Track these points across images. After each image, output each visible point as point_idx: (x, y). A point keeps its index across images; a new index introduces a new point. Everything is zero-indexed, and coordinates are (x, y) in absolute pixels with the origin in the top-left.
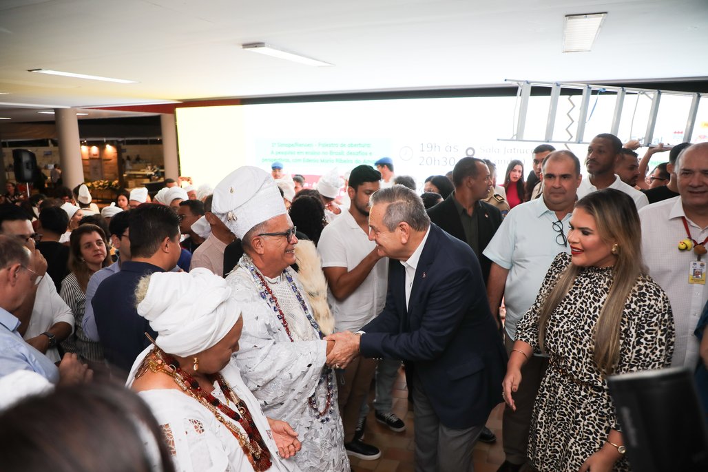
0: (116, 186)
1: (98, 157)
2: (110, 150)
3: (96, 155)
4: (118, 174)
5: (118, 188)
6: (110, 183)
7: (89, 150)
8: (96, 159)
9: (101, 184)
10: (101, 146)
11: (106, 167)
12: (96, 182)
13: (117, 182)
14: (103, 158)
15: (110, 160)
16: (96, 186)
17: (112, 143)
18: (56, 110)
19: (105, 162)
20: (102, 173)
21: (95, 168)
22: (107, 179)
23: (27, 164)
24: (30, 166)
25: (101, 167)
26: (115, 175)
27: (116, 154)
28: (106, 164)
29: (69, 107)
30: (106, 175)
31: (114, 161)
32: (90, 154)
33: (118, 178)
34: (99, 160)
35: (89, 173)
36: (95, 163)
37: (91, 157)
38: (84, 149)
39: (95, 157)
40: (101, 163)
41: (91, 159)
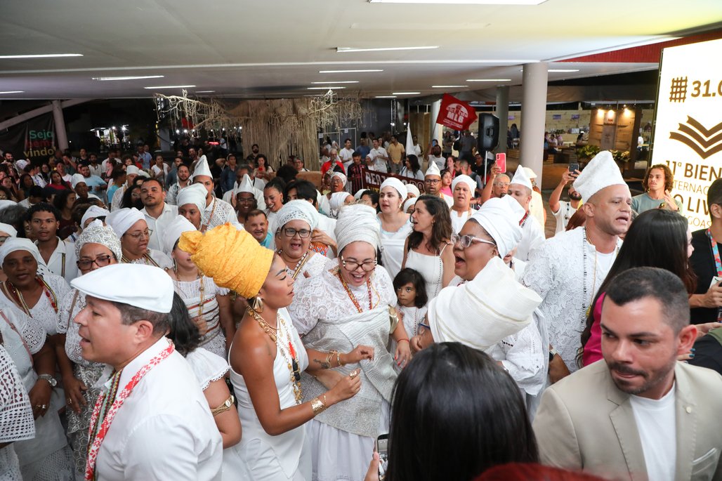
0: (625, 158)
1: (613, 123)
2: (628, 115)
3: (612, 120)
4: (630, 144)
5: (626, 161)
7: (606, 114)
8: (611, 124)
10: (619, 109)
11: (620, 135)
13: (627, 153)
14: (619, 124)
15: (625, 126)
17: (631, 107)
19: (620, 129)
21: (607, 135)
22: (617, 149)
24: (491, 132)
25: (615, 135)
26: (628, 144)
27: (633, 120)
28: (620, 131)
29: (538, 61)
30: (618, 144)
31: (630, 128)
32: (605, 119)
33: (630, 148)
34: (614, 126)
35: (600, 140)
36: (608, 129)
37: (606, 122)
38: (601, 114)
39: (610, 122)
40: (615, 130)
41: (606, 124)
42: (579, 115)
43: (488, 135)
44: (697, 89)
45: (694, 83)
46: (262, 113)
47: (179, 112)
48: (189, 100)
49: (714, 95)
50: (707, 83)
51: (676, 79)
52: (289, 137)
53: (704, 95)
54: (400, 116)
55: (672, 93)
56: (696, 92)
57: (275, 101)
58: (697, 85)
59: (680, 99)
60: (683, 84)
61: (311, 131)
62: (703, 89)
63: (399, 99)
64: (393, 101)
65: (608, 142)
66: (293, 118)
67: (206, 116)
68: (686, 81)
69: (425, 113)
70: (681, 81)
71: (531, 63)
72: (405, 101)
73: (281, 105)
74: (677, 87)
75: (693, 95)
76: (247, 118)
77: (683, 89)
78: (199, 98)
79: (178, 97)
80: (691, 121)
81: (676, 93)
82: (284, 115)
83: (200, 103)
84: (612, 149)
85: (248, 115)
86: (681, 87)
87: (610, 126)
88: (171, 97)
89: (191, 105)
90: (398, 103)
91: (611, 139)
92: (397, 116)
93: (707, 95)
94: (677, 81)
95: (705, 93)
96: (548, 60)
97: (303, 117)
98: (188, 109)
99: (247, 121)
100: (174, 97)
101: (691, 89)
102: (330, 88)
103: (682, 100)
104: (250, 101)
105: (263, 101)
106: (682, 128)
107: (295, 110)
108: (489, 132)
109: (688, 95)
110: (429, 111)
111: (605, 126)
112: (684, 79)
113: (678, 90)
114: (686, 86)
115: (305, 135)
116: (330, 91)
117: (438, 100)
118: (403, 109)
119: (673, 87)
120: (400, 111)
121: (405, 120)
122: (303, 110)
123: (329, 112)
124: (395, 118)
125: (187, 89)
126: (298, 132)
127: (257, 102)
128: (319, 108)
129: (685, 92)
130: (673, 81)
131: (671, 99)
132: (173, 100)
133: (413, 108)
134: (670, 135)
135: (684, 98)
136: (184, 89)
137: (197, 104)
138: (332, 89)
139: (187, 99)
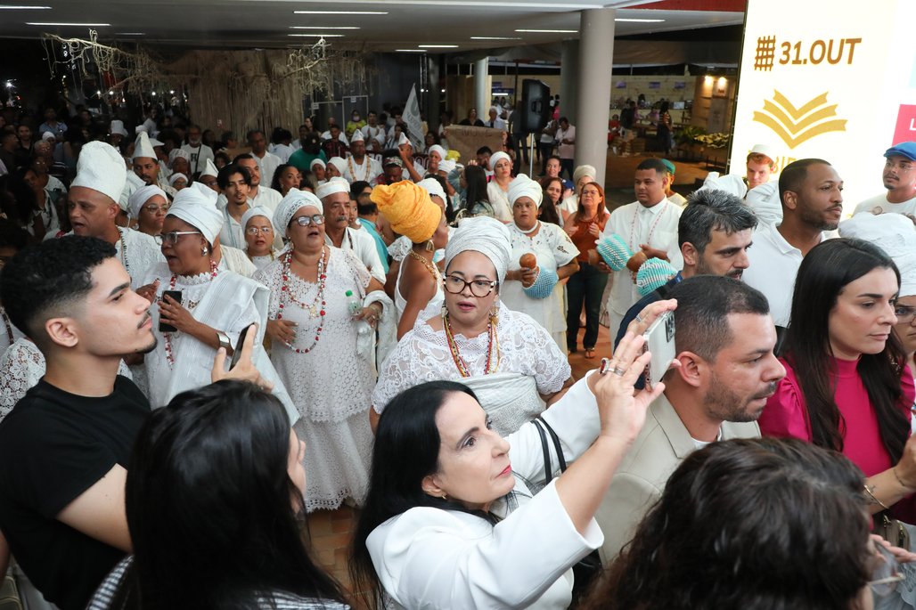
1: (724, 95)
3: (722, 91)
7: (715, 83)
8: (722, 97)
9: (719, 139)
12: (711, 136)
16: (710, 141)
18: (583, 12)
20: (725, 120)
21: (716, 113)
23: (535, 103)
24: (539, 107)
25: (726, 112)
29: (600, 7)
30: (729, 125)
32: (714, 88)
34: (724, 100)
35: (706, 120)
36: (718, 104)
37: (716, 94)
38: (709, 81)
39: (720, 94)
40: (726, 104)
41: (714, 97)
42: (685, 83)
43: (534, 110)
44: (786, 53)
45: (784, 45)
46: (218, 69)
47: (86, 65)
48: (101, 46)
49: (805, 61)
50: (798, 46)
51: (762, 39)
52: (259, 108)
53: (794, 62)
54: (434, 79)
55: (757, 58)
56: (785, 58)
57: (237, 52)
58: (786, 48)
59: (766, 66)
60: (771, 45)
61: (292, 99)
62: (793, 53)
63: (431, 54)
64: (423, 57)
65: (718, 122)
66: (263, 79)
67: (129, 71)
68: (774, 41)
69: (468, 76)
70: (769, 41)
71: (591, 9)
72: (439, 57)
73: (247, 59)
74: (763, 49)
75: (782, 62)
76: (194, 76)
77: (770, 53)
78: (118, 42)
79: (82, 41)
80: (779, 97)
81: (762, 57)
82: (251, 74)
83: (120, 52)
84: (722, 132)
85: (197, 74)
86: (768, 50)
87: (721, 100)
88: (71, 40)
89: (104, 54)
90: (430, 61)
91: (721, 117)
92: (428, 79)
93: (797, 62)
94: (764, 42)
95: (794, 59)
96: (613, 5)
97: (279, 77)
98: (101, 59)
99: (194, 82)
100: (76, 40)
101: (779, 53)
102: (322, 36)
103: (768, 68)
104: (199, 52)
105: (220, 52)
106: (768, 106)
107: (268, 69)
108: (535, 107)
109: (776, 61)
110: (473, 74)
111: (714, 100)
112: (772, 38)
113: (765, 54)
114: (773, 49)
115: (283, 105)
116: (322, 40)
117: (484, 57)
118: (437, 69)
119: (758, 50)
120: (433, 72)
121: (441, 85)
122: (280, 69)
123: (316, 72)
124: (426, 82)
125: (97, 28)
126: (273, 101)
127: (209, 54)
128: (302, 66)
129: (772, 56)
130: (760, 41)
131: (756, 65)
132: (74, 44)
133: (452, 69)
134: (753, 116)
135: (772, 65)
136: (92, 28)
137: (116, 53)
138: (324, 38)
139: (98, 45)
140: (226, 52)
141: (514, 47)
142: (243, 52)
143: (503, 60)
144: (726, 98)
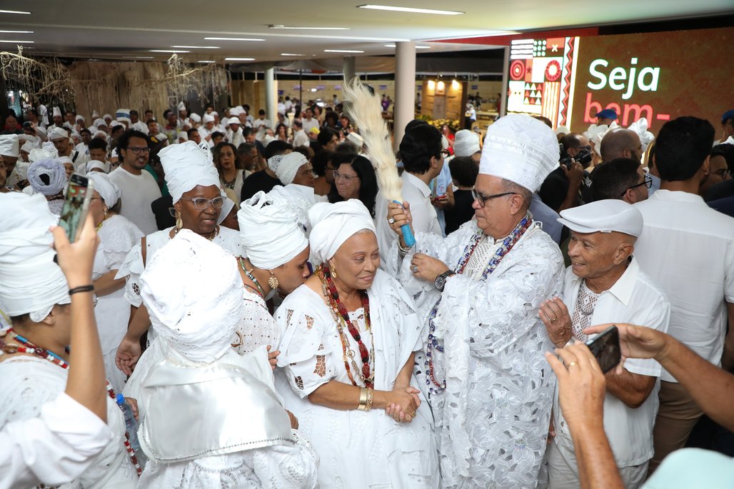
1: (443, 94)
2: (456, 86)
3: (441, 91)
4: (460, 114)
6: (451, 123)
7: (436, 85)
8: (441, 95)
10: (447, 80)
11: (450, 105)
12: (437, 121)
13: (457, 122)
14: (448, 95)
15: (454, 97)
17: (459, 79)
18: (397, 43)
19: (450, 99)
20: (445, 111)
21: (439, 106)
22: (448, 118)
25: (445, 104)
26: (457, 114)
27: (461, 92)
28: (450, 101)
29: (408, 41)
30: (448, 113)
31: (459, 98)
32: (436, 90)
33: (459, 118)
34: (444, 97)
35: (432, 110)
36: (440, 100)
37: (437, 93)
38: (431, 84)
39: (440, 93)
40: (445, 100)
41: (437, 95)
46: (109, 76)
48: (24, 58)
57: (123, 63)
65: (440, 112)
71: (403, 42)
73: (130, 69)
79: (11, 54)
83: (37, 63)
84: (444, 118)
87: (441, 97)
88: (3, 53)
91: (442, 108)
92: (219, 83)
100: (6, 53)
102: (174, 52)
105: (108, 63)
107: (146, 75)
110: (263, 78)
111: (436, 97)
116: (174, 55)
117: (271, 68)
125: (24, 45)
132: (5, 56)
136: (20, 44)
137: (33, 62)
138: (176, 53)
139: (22, 57)
140: (114, 63)
141: (297, 60)
142: (127, 63)
143: (287, 69)
144: (445, 96)
